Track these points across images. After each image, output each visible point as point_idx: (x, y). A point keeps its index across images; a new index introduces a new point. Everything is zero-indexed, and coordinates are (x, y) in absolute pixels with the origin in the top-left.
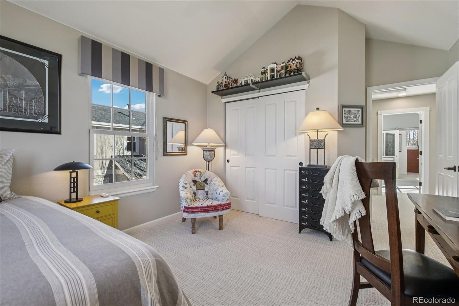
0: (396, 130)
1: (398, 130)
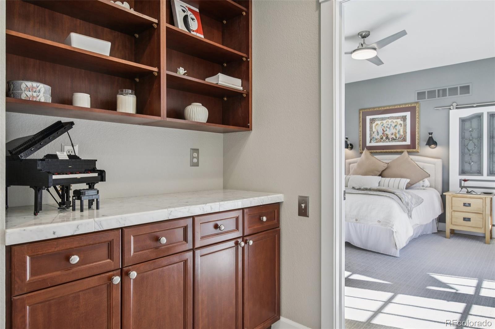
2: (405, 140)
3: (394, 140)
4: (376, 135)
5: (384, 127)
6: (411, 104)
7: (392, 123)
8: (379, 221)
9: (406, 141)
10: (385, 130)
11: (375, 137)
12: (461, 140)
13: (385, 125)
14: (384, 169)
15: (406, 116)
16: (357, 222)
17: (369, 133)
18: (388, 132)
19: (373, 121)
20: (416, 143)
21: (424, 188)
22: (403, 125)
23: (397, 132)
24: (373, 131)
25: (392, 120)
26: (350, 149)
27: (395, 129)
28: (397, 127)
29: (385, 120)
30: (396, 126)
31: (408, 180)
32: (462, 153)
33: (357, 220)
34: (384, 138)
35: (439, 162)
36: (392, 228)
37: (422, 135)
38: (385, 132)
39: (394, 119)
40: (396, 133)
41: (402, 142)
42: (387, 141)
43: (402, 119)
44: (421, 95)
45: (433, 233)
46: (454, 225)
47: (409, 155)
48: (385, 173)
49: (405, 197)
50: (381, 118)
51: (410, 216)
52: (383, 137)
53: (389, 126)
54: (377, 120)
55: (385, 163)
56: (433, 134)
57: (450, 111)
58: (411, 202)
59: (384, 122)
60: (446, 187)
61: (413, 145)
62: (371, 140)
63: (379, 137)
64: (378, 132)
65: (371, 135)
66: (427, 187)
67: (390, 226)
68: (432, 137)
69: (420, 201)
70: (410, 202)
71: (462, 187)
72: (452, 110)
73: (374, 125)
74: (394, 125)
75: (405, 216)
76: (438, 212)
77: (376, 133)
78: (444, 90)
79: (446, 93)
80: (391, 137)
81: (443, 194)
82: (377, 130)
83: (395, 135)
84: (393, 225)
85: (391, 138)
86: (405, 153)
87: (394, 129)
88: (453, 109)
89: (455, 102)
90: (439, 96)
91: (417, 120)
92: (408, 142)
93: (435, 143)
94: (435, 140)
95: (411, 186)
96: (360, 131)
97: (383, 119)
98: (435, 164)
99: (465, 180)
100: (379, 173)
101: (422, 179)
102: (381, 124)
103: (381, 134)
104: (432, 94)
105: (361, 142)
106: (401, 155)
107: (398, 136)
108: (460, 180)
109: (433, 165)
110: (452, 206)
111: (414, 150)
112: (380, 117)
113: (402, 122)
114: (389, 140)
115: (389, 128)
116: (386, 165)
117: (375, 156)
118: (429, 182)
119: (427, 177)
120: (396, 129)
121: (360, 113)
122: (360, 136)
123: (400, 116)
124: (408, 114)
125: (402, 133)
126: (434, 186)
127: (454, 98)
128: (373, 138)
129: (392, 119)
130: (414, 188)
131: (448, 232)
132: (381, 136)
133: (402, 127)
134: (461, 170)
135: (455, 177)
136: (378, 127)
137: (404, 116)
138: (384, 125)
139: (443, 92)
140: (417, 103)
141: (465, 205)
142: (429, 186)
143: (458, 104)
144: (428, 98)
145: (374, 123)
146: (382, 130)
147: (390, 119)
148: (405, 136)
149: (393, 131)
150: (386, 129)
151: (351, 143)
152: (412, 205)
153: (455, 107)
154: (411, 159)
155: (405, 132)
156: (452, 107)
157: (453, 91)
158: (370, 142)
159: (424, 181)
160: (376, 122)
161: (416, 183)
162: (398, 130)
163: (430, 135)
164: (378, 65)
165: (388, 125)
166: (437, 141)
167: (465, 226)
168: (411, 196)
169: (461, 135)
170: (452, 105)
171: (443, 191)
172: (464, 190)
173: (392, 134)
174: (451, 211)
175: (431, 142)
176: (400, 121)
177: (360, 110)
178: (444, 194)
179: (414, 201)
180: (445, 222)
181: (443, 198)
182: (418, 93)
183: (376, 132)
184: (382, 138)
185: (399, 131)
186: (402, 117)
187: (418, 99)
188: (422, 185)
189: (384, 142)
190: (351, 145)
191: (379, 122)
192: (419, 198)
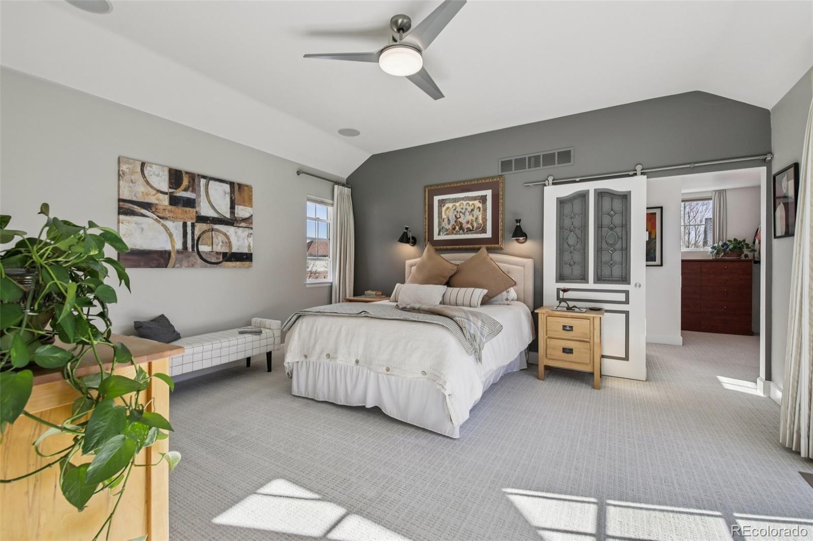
0: (635, 174)
1: (642, 174)
2: (484, 231)
3: (470, 230)
4: (447, 224)
5: (457, 212)
6: (493, 178)
7: (468, 207)
8: (424, 373)
9: (486, 233)
10: (458, 216)
11: (446, 227)
12: (559, 230)
13: (459, 209)
14: (453, 273)
15: (486, 195)
16: (389, 373)
17: (438, 221)
18: (463, 220)
19: (442, 203)
20: (500, 235)
21: (508, 302)
22: (481, 209)
23: (474, 219)
24: (443, 217)
25: (468, 202)
26: (412, 245)
27: (471, 215)
28: (474, 212)
29: (458, 202)
30: (473, 210)
31: (485, 291)
32: (560, 250)
33: (388, 370)
34: (457, 228)
35: (529, 263)
36: (443, 387)
37: (507, 221)
38: (459, 219)
39: (471, 201)
40: (472, 220)
41: (481, 233)
42: (461, 232)
43: (481, 201)
44: (506, 165)
45: (521, 370)
46: (549, 359)
47: (489, 253)
48: (454, 280)
49: (471, 325)
50: (453, 199)
51: (479, 359)
52: (455, 227)
53: (463, 211)
54: (447, 202)
55: (452, 265)
56: (521, 221)
57: (545, 187)
58: (481, 334)
59: (457, 204)
60: (538, 300)
61: (495, 239)
62: (440, 231)
63: (450, 227)
64: (448, 219)
65: (440, 224)
66: (512, 300)
67: (440, 383)
68: (520, 226)
69: (496, 329)
70: (479, 333)
71: (561, 300)
72: (547, 187)
73: (444, 209)
74: (469, 209)
75: (470, 359)
76: (528, 339)
77: (446, 221)
78: (537, 158)
79: (540, 163)
80: (466, 227)
81: (534, 311)
82: (448, 217)
83: (472, 224)
84: (445, 382)
85: (467, 229)
86: (484, 249)
87: (469, 215)
88: (549, 185)
89: (551, 175)
90: (529, 167)
91: (501, 201)
92: (489, 234)
93: (524, 235)
94: (524, 231)
95: (489, 300)
96: (426, 218)
97: (456, 200)
98: (524, 266)
99: (565, 291)
100: (445, 281)
101: (506, 289)
102: (453, 207)
103: (452, 222)
104: (520, 163)
105: (427, 234)
106: (477, 252)
107: (475, 225)
108: (557, 289)
109: (520, 267)
110: (547, 331)
111: (497, 246)
112: (451, 198)
113: (480, 205)
114: (463, 231)
115: (464, 214)
116: (455, 268)
117: (443, 255)
118: (516, 292)
119: (513, 286)
120: (473, 216)
121: (425, 191)
122: (426, 225)
123: (478, 196)
124: (488, 193)
125: (481, 221)
126: (522, 298)
127: (550, 169)
128: (442, 228)
129: (467, 200)
130: (495, 303)
131: (541, 369)
132: (454, 225)
133: (481, 212)
134: (559, 274)
135: (551, 285)
136: (449, 212)
137: (484, 196)
138: (457, 210)
139: (535, 161)
140: (500, 176)
141: (564, 327)
142: (516, 298)
143: (555, 178)
144: (515, 170)
145: (444, 206)
146: (454, 217)
147: (465, 201)
148: (485, 226)
149: (469, 218)
150: (460, 215)
151: (414, 236)
152: (483, 338)
153: (551, 182)
154: (491, 259)
155: (485, 220)
156: (546, 183)
157: (549, 159)
158: (439, 234)
159: (508, 292)
160: (447, 205)
161: (497, 295)
162: (475, 217)
163: (517, 223)
164: (436, 98)
165: (462, 209)
166: (526, 233)
167: (565, 361)
168: (482, 321)
169: (558, 223)
170: (547, 180)
171: (535, 308)
172: (563, 304)
173: (468, 222)
174: (545, 337)
175: (519, 233)
176: (477, 204)
177: (425, 187)
178: (536, 311)
179: (486, 330)
180: (537, 351)
181: (535, 318)
182: (502, 162)
183: (447, 219)
184: (454, 229)
185: (477, 219)
186: (481, 198)
187: (502, 172)
188: (505, 297)
189: (457, 234)
190: (413, 238)
191: (450, 205)
192: (495, 323)
